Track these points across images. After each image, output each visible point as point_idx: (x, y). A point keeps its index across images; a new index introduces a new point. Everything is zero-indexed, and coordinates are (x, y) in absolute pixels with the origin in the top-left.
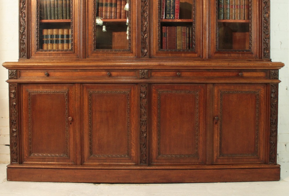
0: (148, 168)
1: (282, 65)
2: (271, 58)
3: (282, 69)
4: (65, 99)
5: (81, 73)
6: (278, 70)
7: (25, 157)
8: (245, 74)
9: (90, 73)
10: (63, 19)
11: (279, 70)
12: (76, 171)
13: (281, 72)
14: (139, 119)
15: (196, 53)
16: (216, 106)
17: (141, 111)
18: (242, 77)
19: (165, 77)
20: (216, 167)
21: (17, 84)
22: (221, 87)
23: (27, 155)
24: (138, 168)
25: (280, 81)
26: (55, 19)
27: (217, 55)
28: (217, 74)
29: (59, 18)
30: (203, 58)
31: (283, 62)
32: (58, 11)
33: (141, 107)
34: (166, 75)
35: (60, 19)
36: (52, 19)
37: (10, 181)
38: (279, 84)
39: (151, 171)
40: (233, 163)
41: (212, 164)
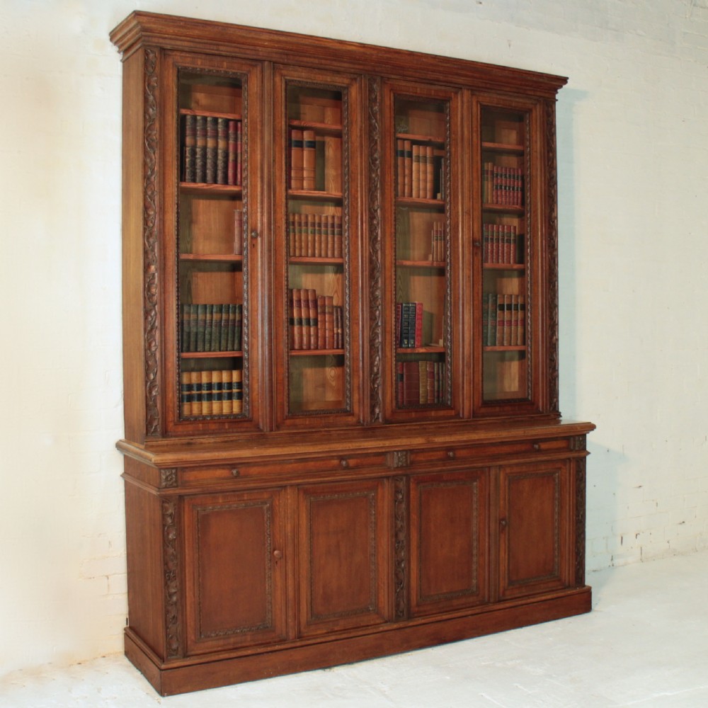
0: (411, 624)
1: (591, 427)
2: (560, 410)
3: (591, 433)
4: (266, 517)
5: (295, 465)
6: (585, 435)
7: (189, 643)
8: (544, 446)
9: (312, 463)
10: (220, 350)
11: (587, 435)
12: (292, 652)
13: (591, 437)
14: (394, 540)
15: (452, 409)
16: (502, 502)
17: (396, 523)
18: (540, 451)
19: (432, 461)
20: (508, 605)
21: (177, 497)
22: (508, 470)
23: (193, 638)
24: (395, 626)
25: (589, 453)
26: (204, 351)
27: (483, 410)
28: (506, 449)
29: (212, 349)
30: (463, 418)
31: (593, 422)
32: (211, 334)
33: (396, 518)
34: (433, 458)
35: (214, 351)
36: (199, 350)
37: (168, 695)
38: (588, 458)
39: (415, 628)
40: (527, 594)
41: (499, 601)
